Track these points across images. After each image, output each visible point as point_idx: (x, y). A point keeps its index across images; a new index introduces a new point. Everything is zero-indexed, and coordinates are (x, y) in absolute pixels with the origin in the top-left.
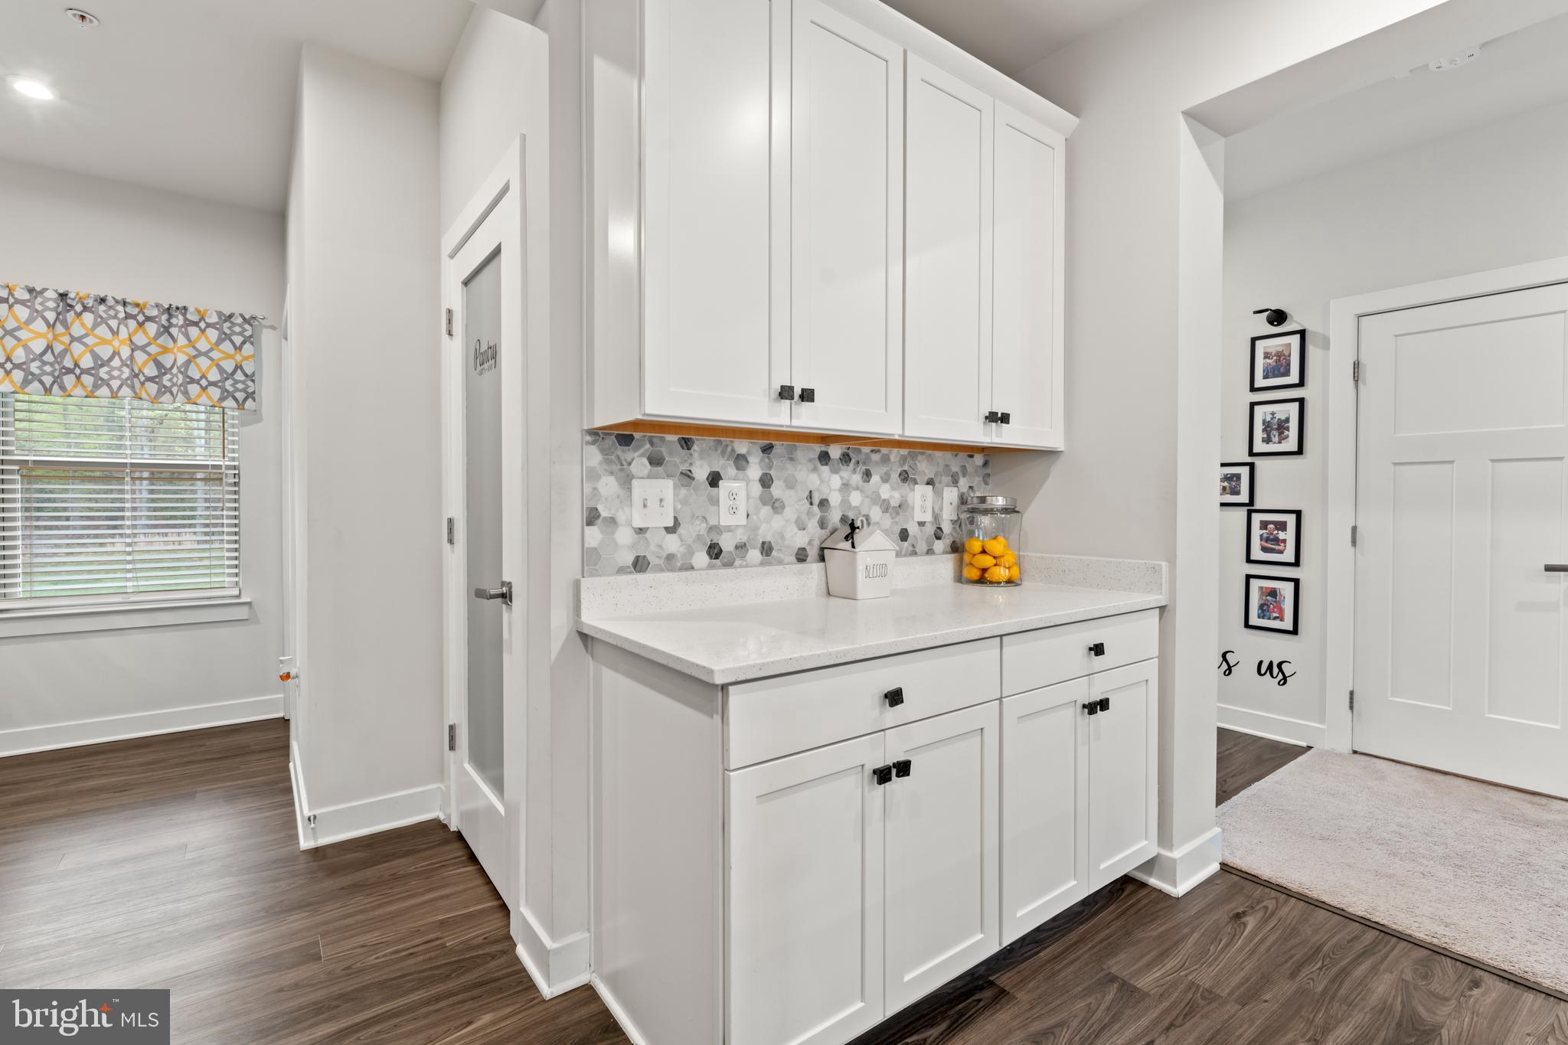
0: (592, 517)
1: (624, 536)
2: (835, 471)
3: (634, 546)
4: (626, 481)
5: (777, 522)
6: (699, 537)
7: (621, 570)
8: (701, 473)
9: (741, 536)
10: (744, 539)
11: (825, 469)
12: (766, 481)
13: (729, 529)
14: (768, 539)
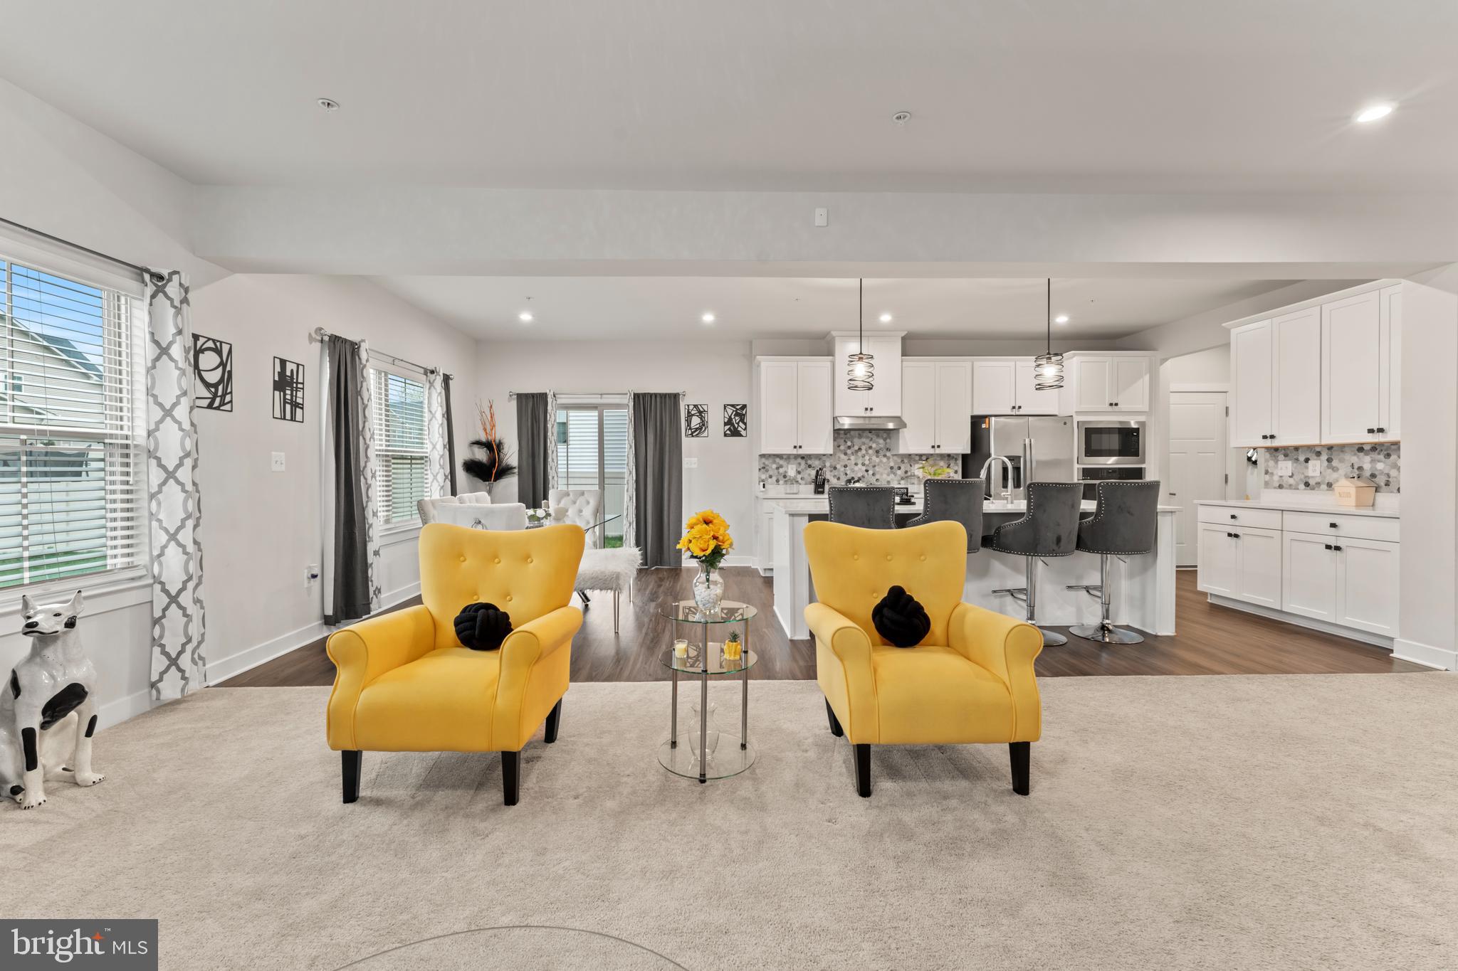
0: (1267, 472)
1: (1276, 478)
2: (1366, 454)
3: (1279, 481)
4: (1277, 462)
5: (1335, 475)
6: (1301, 480)
7: (1275, 488)
8: (1302, 458)
9: (1318, 480)
10: (1319, 481)
11: (1361, 454)
12: (1329, 460)
13: (1313, 477)
14: (1330, 481)
